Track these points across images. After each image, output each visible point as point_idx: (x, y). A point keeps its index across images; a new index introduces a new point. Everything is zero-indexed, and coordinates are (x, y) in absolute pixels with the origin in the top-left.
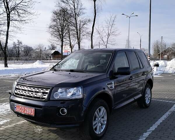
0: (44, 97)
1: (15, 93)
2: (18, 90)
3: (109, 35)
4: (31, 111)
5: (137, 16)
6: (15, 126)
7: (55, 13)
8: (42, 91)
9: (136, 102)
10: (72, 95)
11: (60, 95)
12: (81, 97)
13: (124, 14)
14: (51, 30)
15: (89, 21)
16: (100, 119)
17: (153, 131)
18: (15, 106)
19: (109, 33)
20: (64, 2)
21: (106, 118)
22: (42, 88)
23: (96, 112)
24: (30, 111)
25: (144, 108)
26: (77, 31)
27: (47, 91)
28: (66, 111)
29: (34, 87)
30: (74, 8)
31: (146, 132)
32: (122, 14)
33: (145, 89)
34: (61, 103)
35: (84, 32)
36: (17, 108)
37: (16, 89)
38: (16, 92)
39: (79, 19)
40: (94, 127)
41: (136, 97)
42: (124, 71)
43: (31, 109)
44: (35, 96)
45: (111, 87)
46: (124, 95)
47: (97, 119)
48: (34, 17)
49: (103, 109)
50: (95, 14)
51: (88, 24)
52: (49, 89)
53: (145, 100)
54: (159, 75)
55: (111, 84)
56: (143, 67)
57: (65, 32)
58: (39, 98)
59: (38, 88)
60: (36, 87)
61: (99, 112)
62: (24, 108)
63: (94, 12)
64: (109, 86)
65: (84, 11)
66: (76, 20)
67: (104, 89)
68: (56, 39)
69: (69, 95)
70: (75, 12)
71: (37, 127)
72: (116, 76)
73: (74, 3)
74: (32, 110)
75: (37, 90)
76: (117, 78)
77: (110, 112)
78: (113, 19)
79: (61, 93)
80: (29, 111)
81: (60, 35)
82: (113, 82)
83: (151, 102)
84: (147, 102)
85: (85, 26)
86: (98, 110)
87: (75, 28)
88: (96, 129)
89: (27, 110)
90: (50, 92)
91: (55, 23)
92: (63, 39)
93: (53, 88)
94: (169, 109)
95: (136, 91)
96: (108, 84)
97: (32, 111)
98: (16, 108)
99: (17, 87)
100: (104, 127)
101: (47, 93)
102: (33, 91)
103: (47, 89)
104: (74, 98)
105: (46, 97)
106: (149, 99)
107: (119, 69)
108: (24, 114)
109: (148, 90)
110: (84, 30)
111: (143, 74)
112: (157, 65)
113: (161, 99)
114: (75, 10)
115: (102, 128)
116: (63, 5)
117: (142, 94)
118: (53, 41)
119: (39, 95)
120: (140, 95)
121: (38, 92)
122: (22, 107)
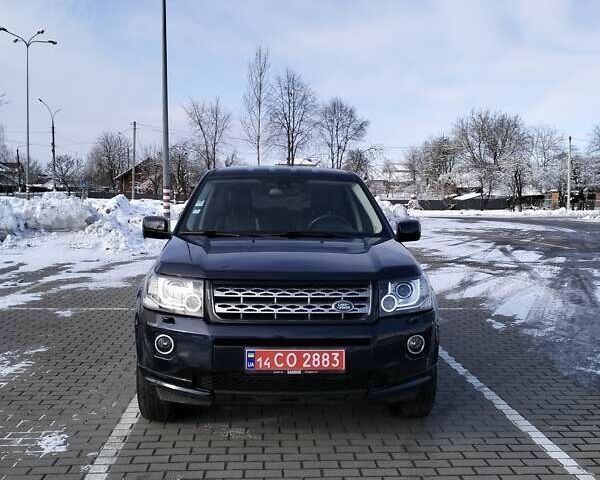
0: (360, 311)
1: (218, 314)
2: (232, 305)
4: (331, 358)
5: (55, 43)
8: (344, 295)
13: (4, 30)
18: (251, 356)
22: (343, 287)
24: (327, 360)
27: (361, 295)
36: (260, 359)
37: (219, 300)
38: (222, 310)
43: (330, 354)
44: (326, 311)
52: (368, 286)
58: (341, 316)
59: (327, 287)
60: (318, 287)
62: (299, 355)
74: (337, 355)
75: (327, 295)
80: (321, 360)
89: (311, 359)
97: (335, 359)
98: (252, 360)
99: (219, 294)
101: (364, 300)
102: (306, 300)
103: (360, 288)
105: (368, 310)
108: (300, 372)
119: (342, 306)
121: (332, 300)
122: (286, 354)
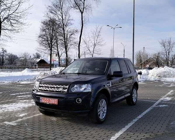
0: (64, 91)
2: (42, 88)
3: (95, 45)
5: (121, 28)
6: (34, 117)
7: (45, 23)
8: (62, 87)
9: (126, 100)
10: (85, 89)
11: (76, 89)
12: (90, 91)
13: (108, 26)
14: (40, 39)
15: (77, 31)
16: (102, 108)
17: (140, 119)
18: (41, 99)
19: (95, 43)
20: (52, 13)
21: (106, 108)
22: (62, 85)
23: (100, 103)
25: (131, 105)
26: (65, 40)
27: (66, 87)
28: (80, 100)
29: (56, 85)
30: (62, 19)
31: (135, 119)
32: (107, 26)
33: (133, 90)
34: (77, 95)
35: (71, 42)
37: (40, 86)
38: (40, 89)
39: (67, 29)
40: (99, 114)
41: (126, 96)
42: (118, 74)
43: (55, 100)
44: (57, 90)
45: (109, 86)
46: (115, 95)
47: (100, 108)
48: (25, 27)
49: (104, 101)
50: (83, 25)
51: (76, 34)
52: (68, 85)
53: (132, 99)
54: (142, 82)
55: (109, 83)
56: (131, 72)
57: (54, 41)
58: (60, 92)
59: (59, 85)
60: (57, 85)
61: (101, 103)
62: (49, 100)
63: (81, 24)
64: (108, 85)
65: (72, 22)
66: (64, 30)
67: (104, 86)
68: (44, 48)
69: (82, 89)
70: (63, 22)
71: (51, 117)
72: (112, 78)
73: (62, 14)
75: (59, 87)
76: (113, 79)
77: (109, 104)
78: (98, 30)
79: (76, 88)
80: (53, 101)
81: (49, 44)
82: (110, 82)
83: (137, 101)
84: (134, 100)
85: (72, 36)
86: (101, 101)
87: (63, 38)
88: (100, 115)
89: (51, 101)
90: (69, 87)
91: (44, 33)
92: (51, 49)
93: (71, 84)
94: (151, 106)
95: (124, 92)
96: (107, 83)
98: (41, 100)
99: (40, 85)
100: (105, 114)
101: (66, 88)
102: (55, 87)
103: (66, 85)
104: (85, 91)
105: (66, 91)
106: (135, 99)
107: (114, 72)
108: (49, 104)
109: (135, 91)
110: (72, 39)
111: (131, 78)
112: (140, 73)
113: (145, 99)
114: (63, 20)
115: (103, 115)
116: (52, 15)
117: (130, 94)
118: (41, 50)
119: (61, 89)
120: (129, 94)
121: (59, 88)
122: (47, 99)
